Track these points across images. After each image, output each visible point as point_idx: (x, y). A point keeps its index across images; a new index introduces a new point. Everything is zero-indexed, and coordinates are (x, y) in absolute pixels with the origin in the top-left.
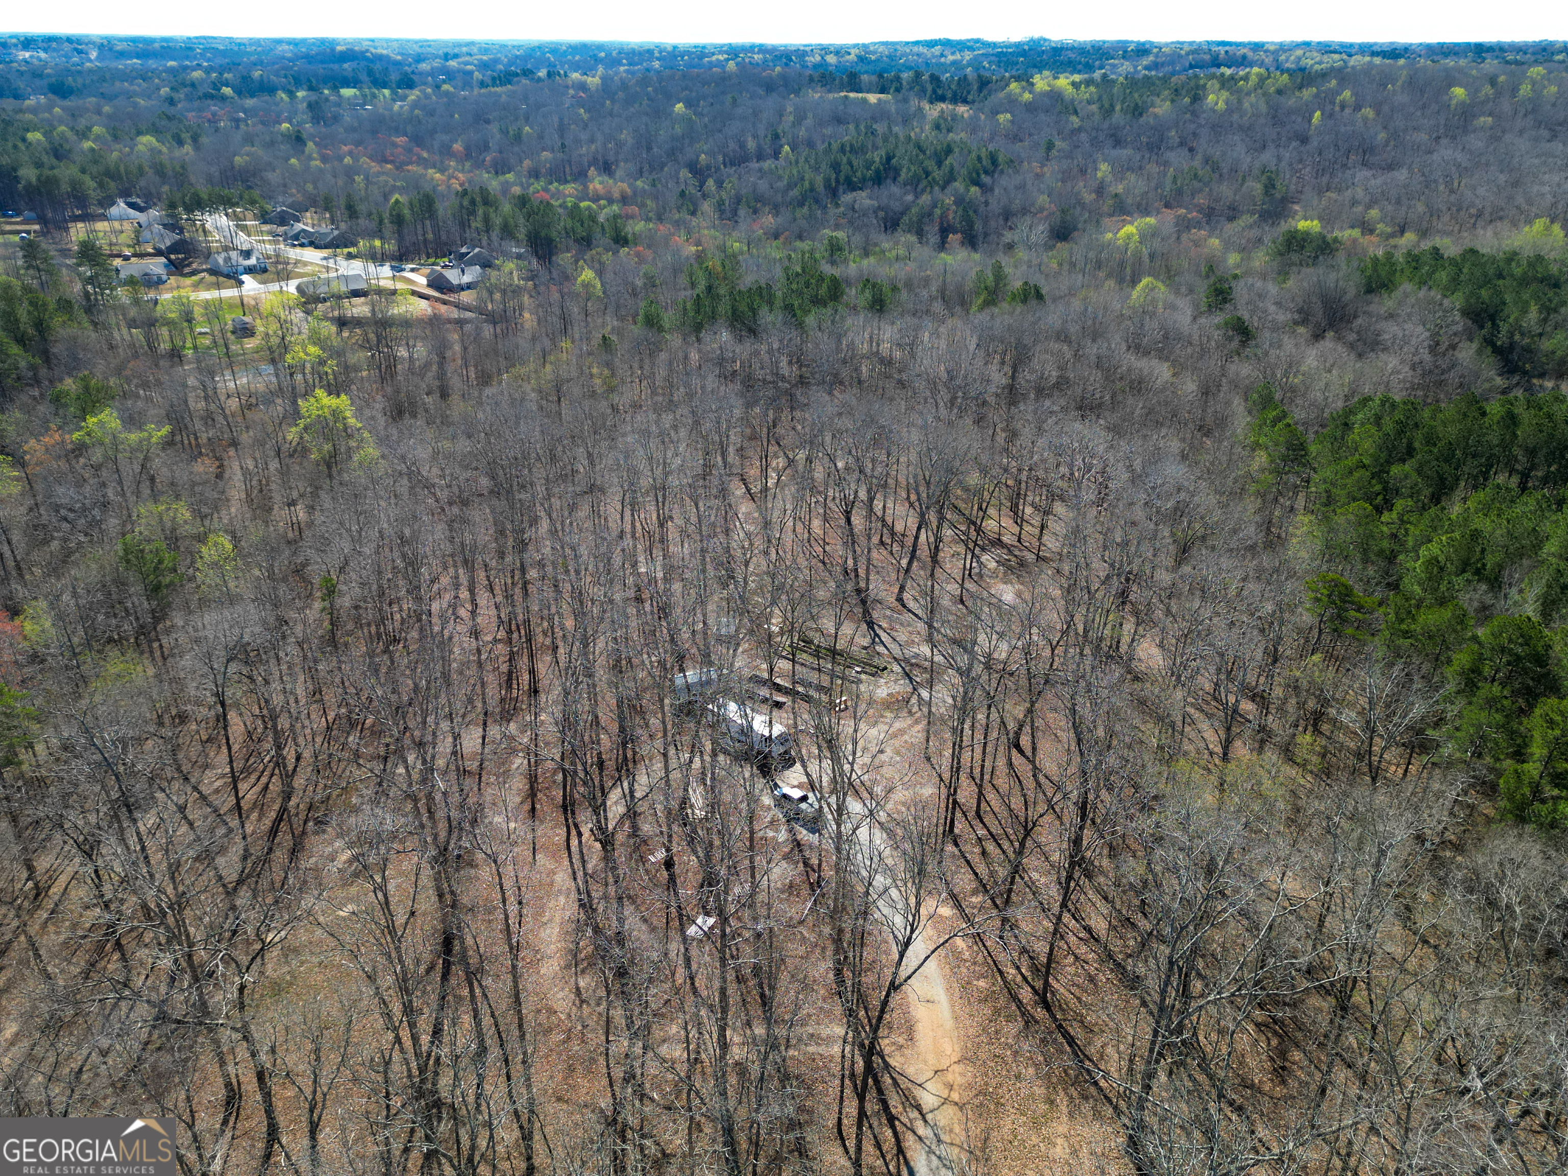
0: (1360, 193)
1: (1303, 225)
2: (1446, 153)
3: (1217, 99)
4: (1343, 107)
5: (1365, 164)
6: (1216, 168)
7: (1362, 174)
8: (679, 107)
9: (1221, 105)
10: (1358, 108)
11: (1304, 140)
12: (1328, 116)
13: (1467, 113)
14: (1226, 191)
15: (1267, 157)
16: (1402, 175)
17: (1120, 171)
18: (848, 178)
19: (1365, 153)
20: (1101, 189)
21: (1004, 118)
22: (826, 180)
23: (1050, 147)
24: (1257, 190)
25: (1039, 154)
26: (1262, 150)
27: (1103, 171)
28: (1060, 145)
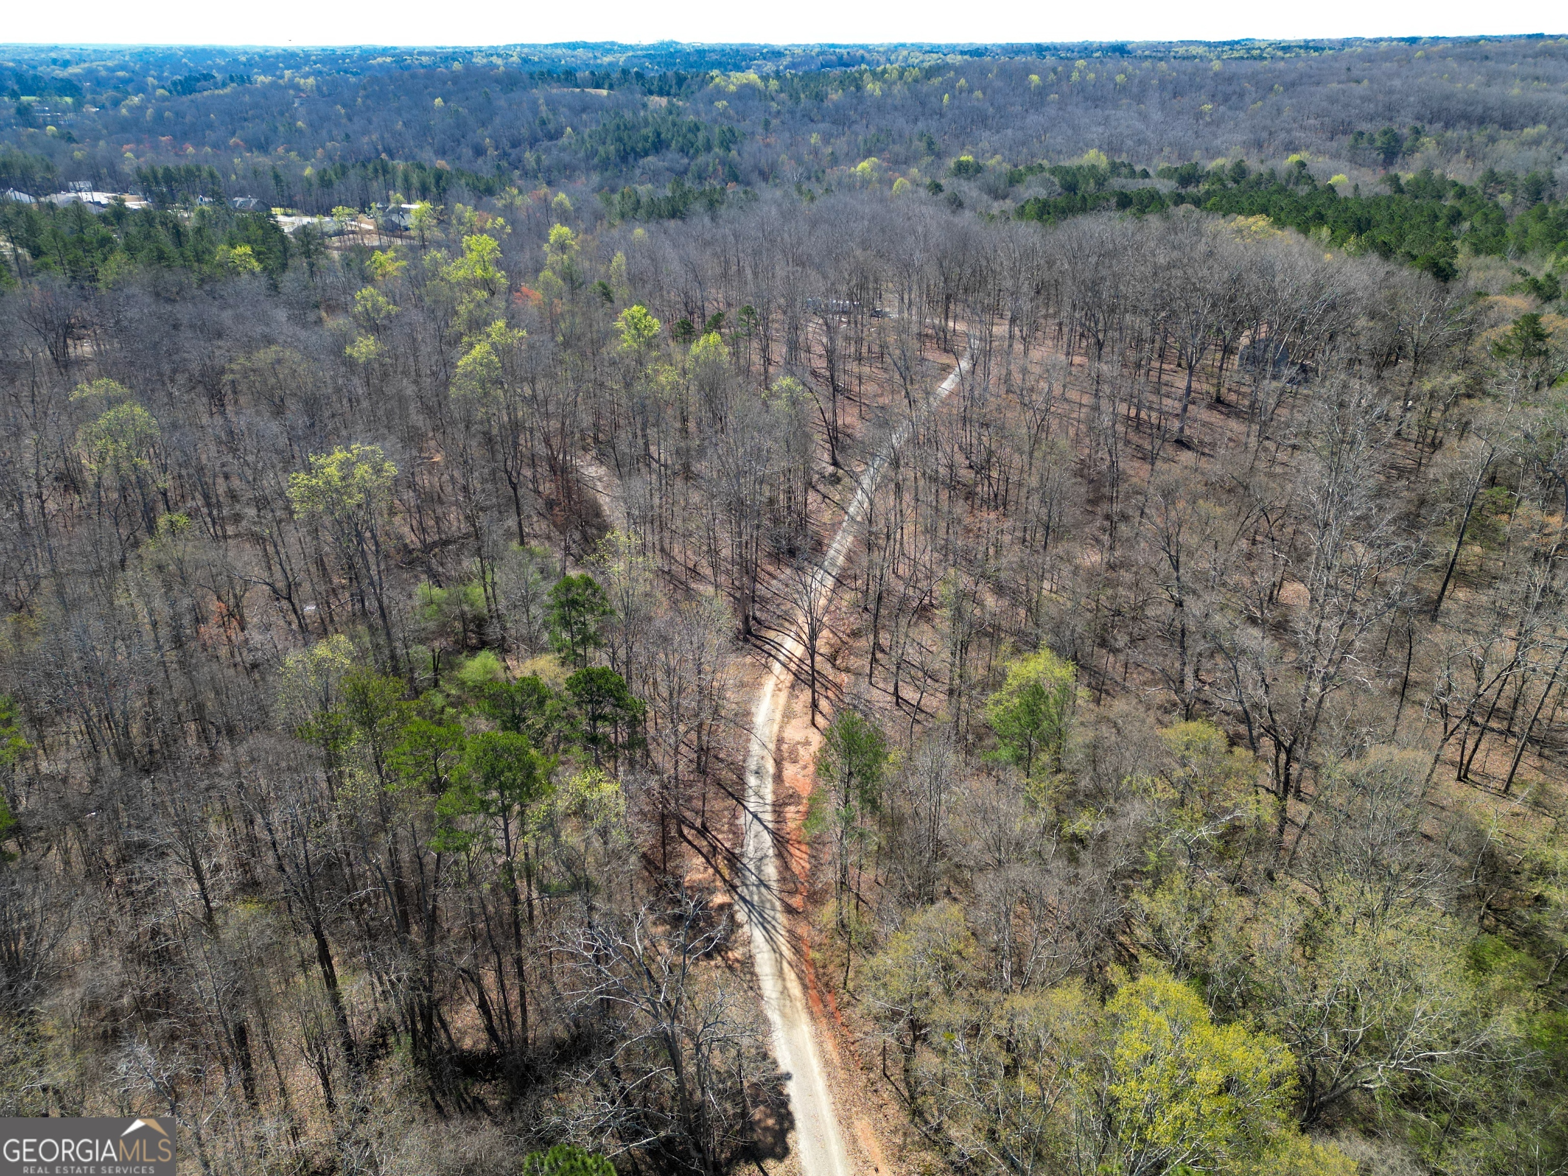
1: (963, 158)
2: (1033, 119)
3: (873, 88)
4: (961, 89)
5: (985, 128)
6: (889, 133)
7: (986, 133)
8: (438, 101)
9: (878, 93)
10: (971, 91)
11: (942, 115)
12: (953, 98)
13: (1042, 92)
14: (900, 148)
15: (921, 125)
16: (1009, 134)
17: (827, 139)
18: (633, 149)
19: (983, 120)
20: (815, 152)
21: (721, 104)
22: (618, 151)
23: (767, 124)
24: (922, 146)
25: (760, 130)
26: (916, 120)
27: (814, 139)
28: (775, 122)
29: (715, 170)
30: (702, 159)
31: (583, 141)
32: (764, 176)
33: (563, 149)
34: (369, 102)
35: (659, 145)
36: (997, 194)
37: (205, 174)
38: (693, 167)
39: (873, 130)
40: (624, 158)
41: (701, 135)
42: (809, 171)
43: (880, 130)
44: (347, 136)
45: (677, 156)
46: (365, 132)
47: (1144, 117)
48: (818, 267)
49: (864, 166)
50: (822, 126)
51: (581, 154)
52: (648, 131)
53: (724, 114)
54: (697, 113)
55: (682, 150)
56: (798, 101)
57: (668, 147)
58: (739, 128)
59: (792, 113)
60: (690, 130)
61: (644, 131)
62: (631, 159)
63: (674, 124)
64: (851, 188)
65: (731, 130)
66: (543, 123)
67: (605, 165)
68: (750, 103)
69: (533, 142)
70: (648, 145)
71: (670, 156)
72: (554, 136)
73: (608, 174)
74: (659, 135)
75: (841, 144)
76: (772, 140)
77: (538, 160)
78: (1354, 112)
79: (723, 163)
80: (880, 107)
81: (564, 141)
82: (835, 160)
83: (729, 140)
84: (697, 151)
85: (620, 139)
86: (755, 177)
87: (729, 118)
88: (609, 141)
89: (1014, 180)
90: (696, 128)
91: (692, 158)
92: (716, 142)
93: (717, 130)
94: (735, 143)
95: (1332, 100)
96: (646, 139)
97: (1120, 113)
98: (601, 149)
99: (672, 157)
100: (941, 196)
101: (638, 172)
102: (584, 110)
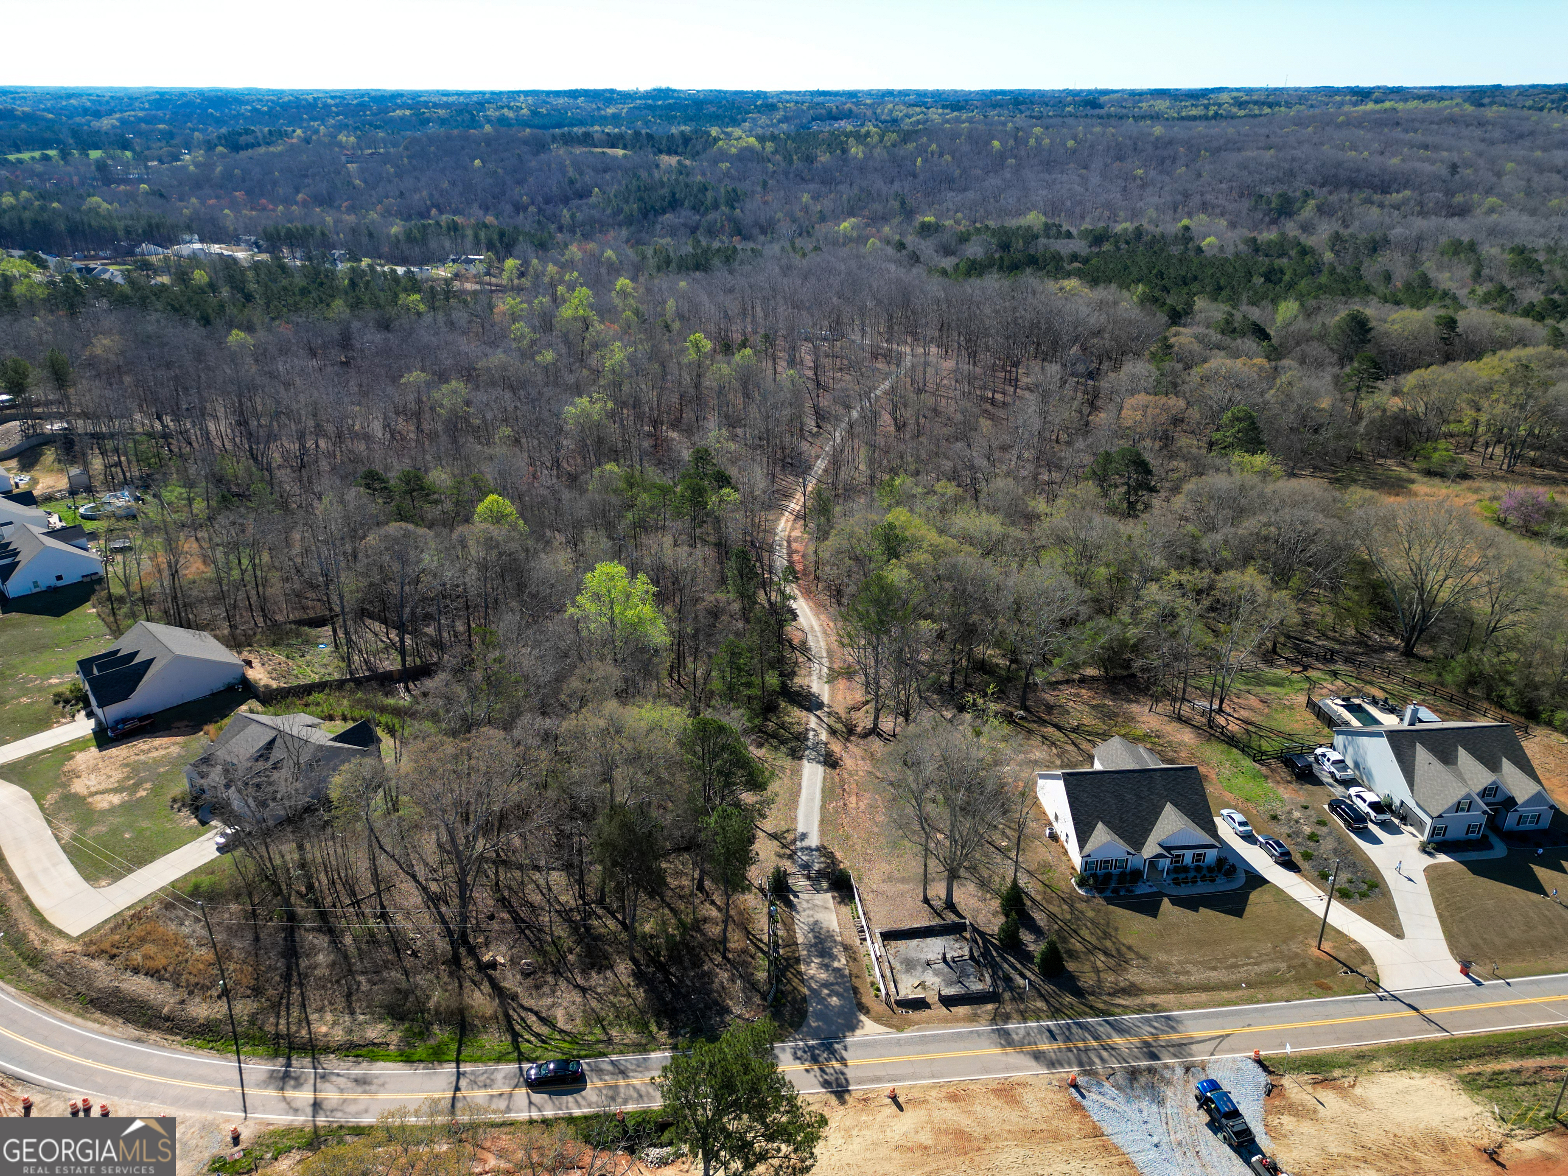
0: (951, 206)
1: (927, 219)
2: (993, 181)
3: (856, 150)
4: (932, 153)
5: (951, 189)
6: (869, 194)
7: (951, 194)
8: (477, 162)
9: (861, 155)
10: (941, 155)
11: (915, 176)
12: (925, 161)
13: (1002, 156)
14: (877, 207)
15: (896, 186)
16: (971, 195)
17: (816, 198)
18: (653, 207)
19: (950, 182)
20: (806, 209)
21: (724, 166)
22: (639, 209)
23: (765, 184)
24: (896, 205)
25: (759, 189)
26: (892, 182)
27: (806, 198)
28: (771, 182)
29: (723, 226)
30: (711, 216)
31: (610, 201)
32: (764, 232)
33: (593, 207)
34: (414, 162)
35: (674, 204)
36: (947, 251)
37: (318, 232)
38: (704, 223)
39: (856, 190)
40: (645, 216)
41: (710, 194)
42: (800, 227)
43: (862, 190)
44: (402, 194)
45: (690, 213)
46: (416, 190)
47: (1084, 180)
48: (808, 309)
49: (845, 225)
50: (812, 186)
51: (609, 211)
52: (665, 191)
53: (727, 174)
54: (704, 174)
55: (694, 208)
56: (791, 162)
57: (682, 205)
58: (742, 187)
59: (786, 174)
60: (699, 190)
61: (662, 192)
62: (651, 216)
63: (687, 185)
64: (835, 243)
65: (734, 190)
66: (572, 182)
67: (629, 221)
68: (750, 165)
69: (566, 201)
70: (665, 204)
71: (684, 213)
72: (584, 194)
73: (633, 228)
74: (674, 194)
75: (827, 204)
76: (769, 198)
77: (573, 217)
78: (1257, 177)
79: (730, 219)
80: (862, 168)
81: (593, 200)
82: (823, 218)
83: (733, 199)
84: (707, 209)
85: (641, 199)
86: (756, 231)
87: (732, 178)
88: (631, 200)
89: (964, 239)
90: (704, 189)
91: (703, 215)
92: (722, 200)
93: (723, 190)
94: (738, 201)
95: (1243, 166)
96: (663, 198)
97: (1065, 178)
98: (626, 208)
99: (685, 215)
100: (904, 252)
101: (658, 227)
102: (605, 171)
